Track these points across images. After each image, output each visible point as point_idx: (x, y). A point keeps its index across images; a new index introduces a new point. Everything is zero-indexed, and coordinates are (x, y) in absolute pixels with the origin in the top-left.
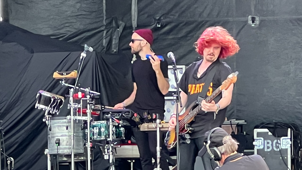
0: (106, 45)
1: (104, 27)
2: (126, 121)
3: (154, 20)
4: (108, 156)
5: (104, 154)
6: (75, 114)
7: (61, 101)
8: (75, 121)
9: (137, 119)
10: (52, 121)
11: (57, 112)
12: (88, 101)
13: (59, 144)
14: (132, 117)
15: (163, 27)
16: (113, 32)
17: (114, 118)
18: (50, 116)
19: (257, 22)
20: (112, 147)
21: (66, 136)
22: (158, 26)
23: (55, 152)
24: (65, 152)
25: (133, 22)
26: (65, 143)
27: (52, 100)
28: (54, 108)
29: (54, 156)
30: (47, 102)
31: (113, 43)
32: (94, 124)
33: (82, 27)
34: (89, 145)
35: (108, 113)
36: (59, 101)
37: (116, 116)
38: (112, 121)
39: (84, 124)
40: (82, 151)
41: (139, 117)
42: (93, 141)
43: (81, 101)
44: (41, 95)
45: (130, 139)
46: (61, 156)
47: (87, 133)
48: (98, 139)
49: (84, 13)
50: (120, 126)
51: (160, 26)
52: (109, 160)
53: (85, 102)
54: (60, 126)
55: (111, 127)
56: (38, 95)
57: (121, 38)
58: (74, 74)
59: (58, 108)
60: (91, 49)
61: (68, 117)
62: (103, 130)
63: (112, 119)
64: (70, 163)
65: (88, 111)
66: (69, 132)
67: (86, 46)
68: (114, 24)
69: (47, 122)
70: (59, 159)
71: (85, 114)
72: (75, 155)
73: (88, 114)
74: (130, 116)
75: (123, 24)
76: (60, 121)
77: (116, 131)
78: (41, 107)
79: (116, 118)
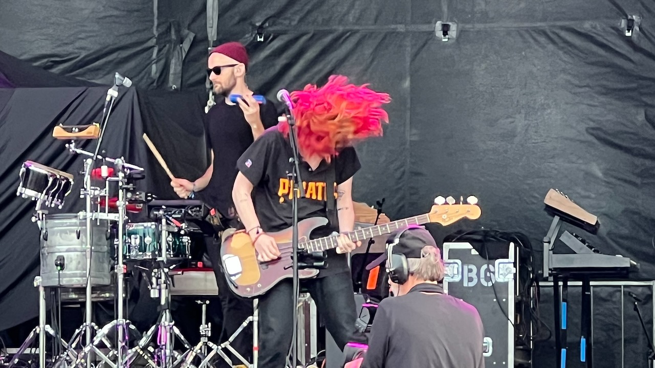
0: (158, 75)
1: (155, 40)
2: (193, 224)
3: (250, 28)
4: (157, 291)
5: (149, 287)
6: (94, 209)
7: (68, 183)
8: (94, 222)
9: (215, 221)
10: (48, 221)
11: (58, 203)
12: (120, 184)
13: (62, 266)
14: (205, 216)
15: (268, 41)
16: (171, 50)
17: (170, 218)
18: (46, 212)
19: (453, 33)
20: (166, 274)
22: (259, 39)
23: (54, 282)
24: (73, 283)
25: (209, 30)
26: (74, 264)
27: (51, 180)
28: (53, 196)
29: (52, 291)
30: (40, 183)
31: (172, 71)
32: (131, 229)
33: (110, 40)
34: (121, 269)
35: (158, 208)
36: (63, 182)
37: (174, 214)
38: (167, 223)
39: (112, 228)
40: (107, 281)
41: (219, 215)
42: (128, 262)
43: (107, 183)
44: (28, 171)
45: (201, 260)
46: (66, 289)
47: (118, 245)
48: (139, 258)
49: (116, 13)
50: (182, 232)
51: (262, 40)
52: (159, 299)
53: (115, 188)
54: (65, 232)
55: (164, 234)
56: (23, 169)
57: (186, 63)
58: (93, 130)
59: (61, 197)
60: (127, 82)
61: (81, 214)
62: (148, 240)
63: (167, 219)
64: (83, 304)
65: (121, 203)
66: (82, 243)
67: (117, 75)
68: (173, 36)
69: (39, 223)
70: (63, 296)
71: (114, 209)
72: (94, 289)
73: (120, 209)
74: (202, 214)
75: (192, 36)
76: (65, 221)
77: (174, 243)
78: (28, 193)
79: (175, 219)
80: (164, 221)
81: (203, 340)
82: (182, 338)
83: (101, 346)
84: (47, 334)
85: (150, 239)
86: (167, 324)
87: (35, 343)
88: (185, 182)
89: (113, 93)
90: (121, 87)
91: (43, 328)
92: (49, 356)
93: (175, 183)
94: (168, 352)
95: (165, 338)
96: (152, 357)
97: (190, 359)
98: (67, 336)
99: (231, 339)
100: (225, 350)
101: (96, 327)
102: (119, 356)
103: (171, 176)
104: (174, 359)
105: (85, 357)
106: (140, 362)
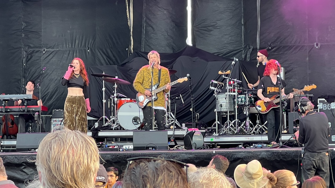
0: (244, 57)
1: (243, 49)
2: (254, 95)
3: (267, 45)
4: (246, 112)
5: (244, 111)
6: (229, 92)
7: (223, 85)
8: (229, 95)
10: (218, 95)
12: (236, 85)
13: (221, 106)
15: (272, 49)
16: (247, 51)
18: (217, 93)
19: (319, 46)
20: (248, 108)
21: (225, 102)
23: (220, 110)
24: (224, 110)
25: (257, 46)
26: (224, 106)
27: (218, 85)
28: (219, 89)
29: (219, 113)
30: (215, 86)
31: (248, 56)
32: (239, 97)
33: (232, 49)
34: (236, 107)
35: (246, 91)
36: (221, 85)
37: (250, 92)
38: (248, 95)
39: (234, 96)
40: (233, 110)
42: (238, 105)
43: (233, 85)
44: (212, 83)
46: (222, 112)
47: (235, 101)
48: (241, 104)
49: (233, 42)
50: (252, 97)
51: (270, 48)
52: (246, 114)
53: (234, 86)
54: (222, 98)
55: (247, 98)
56: (211, 82)
57: (251, 54)
58: (228, 72)
59: (221, 89)
60: (237, 60)
61: (226, 93)
62: (243, 99)
63: (248, 94)
64: (227, 116)
65: (236, 90)
66: (227, 100)
67: (235, 58)
68: (248, 47)
69: (215, 96)
70: (222, 114)
71: (234, 92)
72: (229, 112)
73: (236, 92)
75: (252, 47)
76: (222, 95)
77: (250, 100)
78: (213, 88)
79: (250, 94)
80: (247, 94)
81: (257, 124)
82: (252, 124)
83: (232, 126)
84: (218, 123)
85: (244, 99)
86: (248, 120)
87: (215, 126)
88: (251, 84)
89: (233, 62)
90: (236, 61)
91: (217, 122)
92: (218, 129)
93: (249, 84)
94: (249, 127)
95: (248, 124)
96: (245, 129)
97: (254, 129)
98: (223, 124)
99: (264, 124)
100: (263, 127)
101: (230, 122)
102: (236, 129)
103: (248, 83)
104: (250, 129)
105: (228, 129)
106: (242, 130)
